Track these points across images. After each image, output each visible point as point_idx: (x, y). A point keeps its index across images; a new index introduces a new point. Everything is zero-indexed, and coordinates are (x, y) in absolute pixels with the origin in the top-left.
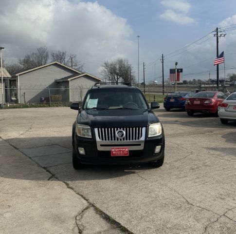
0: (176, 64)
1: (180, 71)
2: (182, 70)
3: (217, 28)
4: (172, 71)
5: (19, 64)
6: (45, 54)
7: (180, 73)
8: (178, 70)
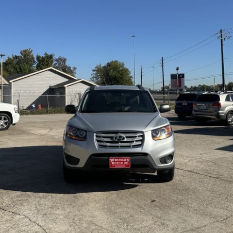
0: (177, 69)
2: (183, 76)
3: (221, 30)
4: (173, 77)
7: (182, 79)
8: (179, 75)
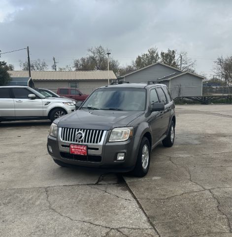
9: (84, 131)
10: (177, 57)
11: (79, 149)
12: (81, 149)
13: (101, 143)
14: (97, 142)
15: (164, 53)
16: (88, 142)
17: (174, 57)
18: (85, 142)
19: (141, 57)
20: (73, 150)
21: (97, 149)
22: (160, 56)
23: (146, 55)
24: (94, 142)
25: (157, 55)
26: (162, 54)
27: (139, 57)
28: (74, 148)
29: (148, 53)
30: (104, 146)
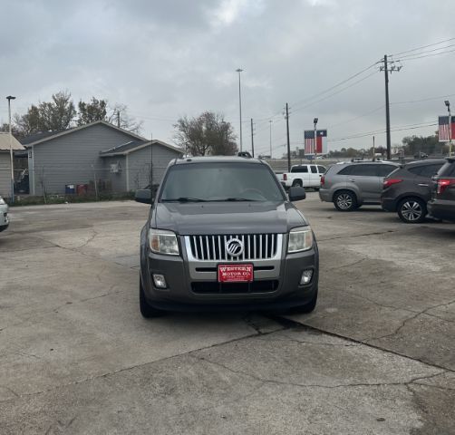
0: (316, 121)
1: (322, 133)
2: (325, 133)
3: (386, 57)
4: (308, 135)
5: (15, 124)
6: (68, 105)
7: (323, 138)
8: (318, 132)
9: (240, 239)
10: (110, 113)
11: (237, 271)
12: (242, 272)
13: (278, 256)
14: (269, 256)
15: (84, 104)
16: (252, 257)
17: (105, 113)
18: (246, 257)
19: (38, 107)
20: (224, 274)
21: (272, 268)
22: (77, 109)
23: (50, 105)
24: (264, 257)
25: (72, 107)
26: (82, 105)
27: (34, 109)
28: (226, 271)
29: (52, 101)
30: (283, 262)
